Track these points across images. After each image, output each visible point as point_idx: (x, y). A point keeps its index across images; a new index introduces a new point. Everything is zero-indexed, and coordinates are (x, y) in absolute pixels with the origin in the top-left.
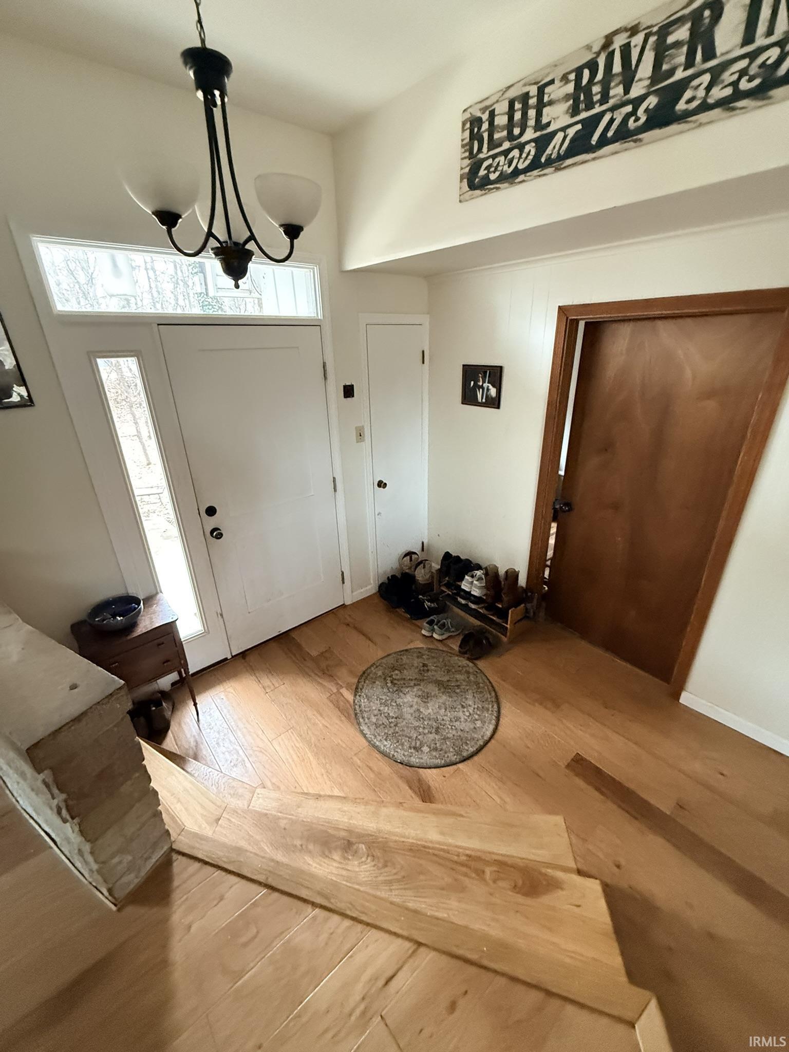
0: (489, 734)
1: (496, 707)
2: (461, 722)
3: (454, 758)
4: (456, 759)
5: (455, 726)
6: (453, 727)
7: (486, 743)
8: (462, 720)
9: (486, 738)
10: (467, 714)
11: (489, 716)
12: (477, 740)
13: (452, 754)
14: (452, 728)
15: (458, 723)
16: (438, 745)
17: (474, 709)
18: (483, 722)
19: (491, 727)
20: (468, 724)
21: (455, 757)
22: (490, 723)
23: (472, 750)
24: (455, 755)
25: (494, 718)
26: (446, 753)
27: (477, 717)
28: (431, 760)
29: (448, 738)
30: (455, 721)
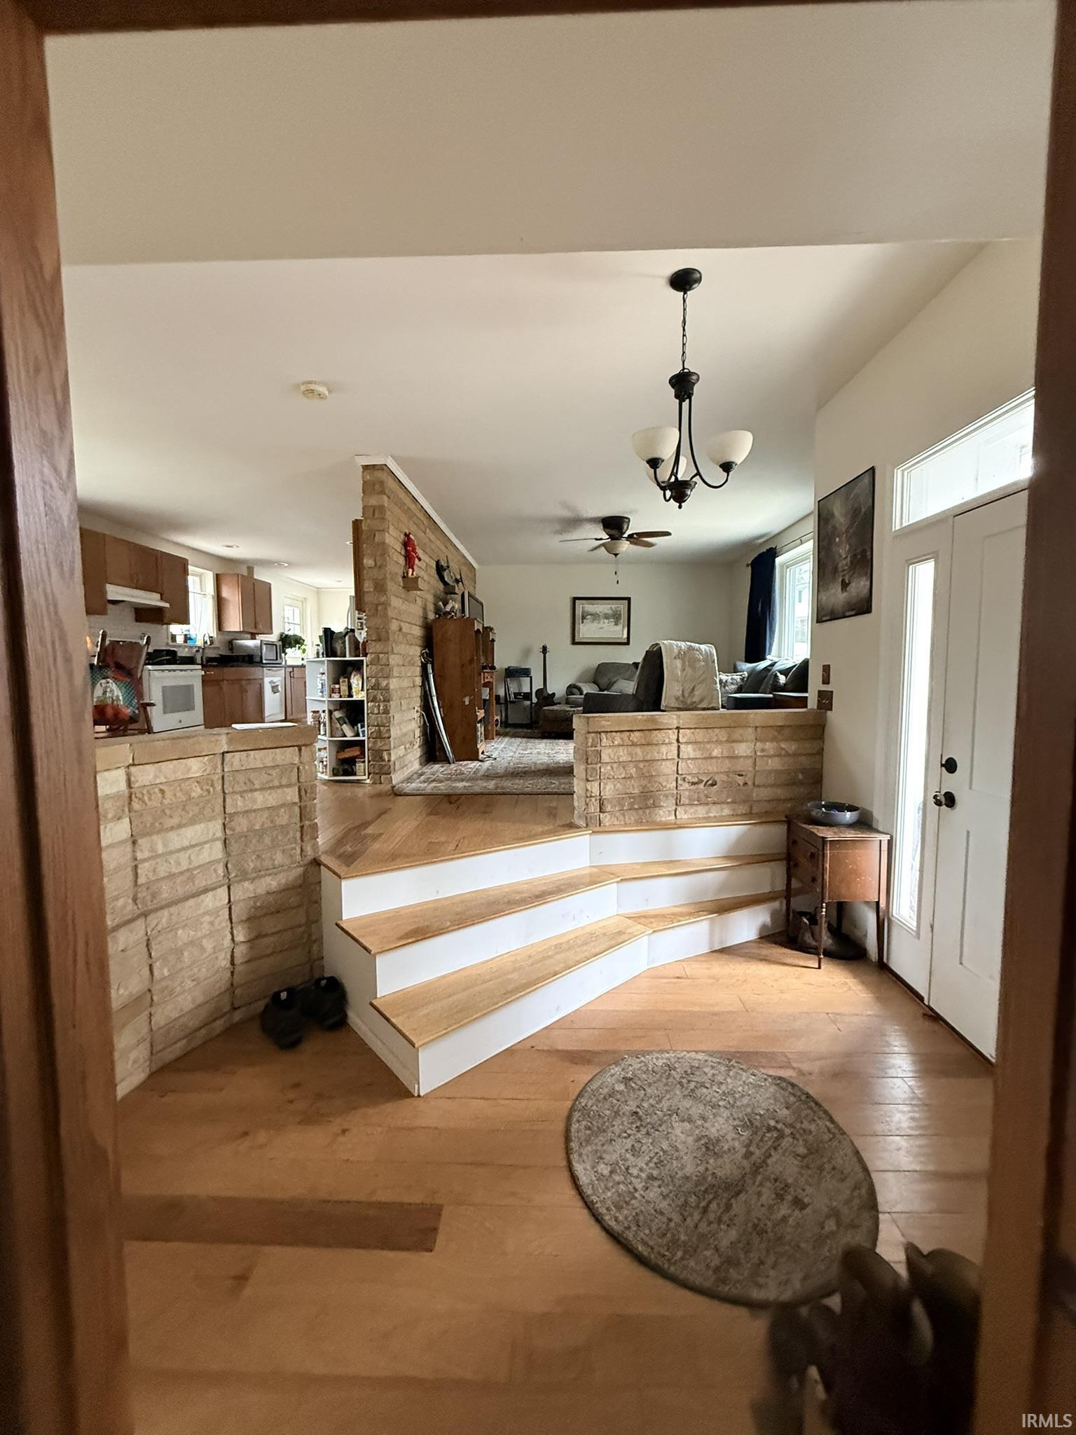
0: (579, 1168)
1: (610, 1223)
2: (627, 1150)
3: (583, 1101)
4: (580, 1103)
5: (625, 1138)
6: (625, 1135)
7: (568, 1151)
8: (628, 1156)
9: (574, 1157)
10: (634, 1171)
11: (603, 1197)
12: (581, 1144)
13: (589, 1104)
14: (626, 1132)
15: (629, 1146)
16: (615, 1101)
17: (636, 1190)
18: (601, 1177)
19: (584, 1180)
20: (615, 1157)
21: (583, 1104)
22: (592, 1183)
23: (574, 1127)
24: (586, 1106)
25: (594, 1198)
26: (597, 1100)
27: (617, 1178)
28: (601, 1082)
29: (615, 1117)
30: (633, 1146)
